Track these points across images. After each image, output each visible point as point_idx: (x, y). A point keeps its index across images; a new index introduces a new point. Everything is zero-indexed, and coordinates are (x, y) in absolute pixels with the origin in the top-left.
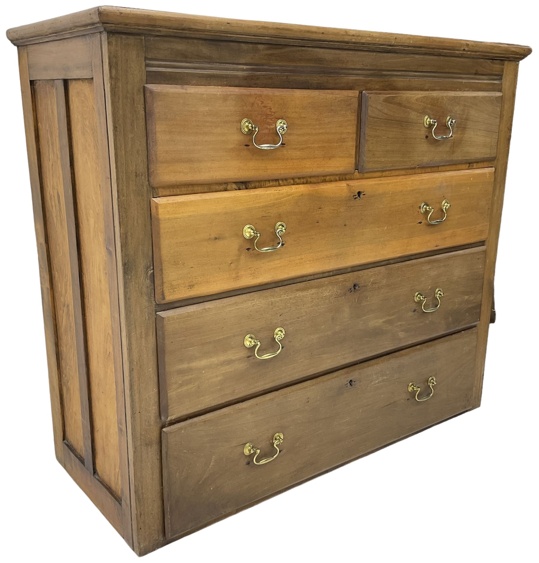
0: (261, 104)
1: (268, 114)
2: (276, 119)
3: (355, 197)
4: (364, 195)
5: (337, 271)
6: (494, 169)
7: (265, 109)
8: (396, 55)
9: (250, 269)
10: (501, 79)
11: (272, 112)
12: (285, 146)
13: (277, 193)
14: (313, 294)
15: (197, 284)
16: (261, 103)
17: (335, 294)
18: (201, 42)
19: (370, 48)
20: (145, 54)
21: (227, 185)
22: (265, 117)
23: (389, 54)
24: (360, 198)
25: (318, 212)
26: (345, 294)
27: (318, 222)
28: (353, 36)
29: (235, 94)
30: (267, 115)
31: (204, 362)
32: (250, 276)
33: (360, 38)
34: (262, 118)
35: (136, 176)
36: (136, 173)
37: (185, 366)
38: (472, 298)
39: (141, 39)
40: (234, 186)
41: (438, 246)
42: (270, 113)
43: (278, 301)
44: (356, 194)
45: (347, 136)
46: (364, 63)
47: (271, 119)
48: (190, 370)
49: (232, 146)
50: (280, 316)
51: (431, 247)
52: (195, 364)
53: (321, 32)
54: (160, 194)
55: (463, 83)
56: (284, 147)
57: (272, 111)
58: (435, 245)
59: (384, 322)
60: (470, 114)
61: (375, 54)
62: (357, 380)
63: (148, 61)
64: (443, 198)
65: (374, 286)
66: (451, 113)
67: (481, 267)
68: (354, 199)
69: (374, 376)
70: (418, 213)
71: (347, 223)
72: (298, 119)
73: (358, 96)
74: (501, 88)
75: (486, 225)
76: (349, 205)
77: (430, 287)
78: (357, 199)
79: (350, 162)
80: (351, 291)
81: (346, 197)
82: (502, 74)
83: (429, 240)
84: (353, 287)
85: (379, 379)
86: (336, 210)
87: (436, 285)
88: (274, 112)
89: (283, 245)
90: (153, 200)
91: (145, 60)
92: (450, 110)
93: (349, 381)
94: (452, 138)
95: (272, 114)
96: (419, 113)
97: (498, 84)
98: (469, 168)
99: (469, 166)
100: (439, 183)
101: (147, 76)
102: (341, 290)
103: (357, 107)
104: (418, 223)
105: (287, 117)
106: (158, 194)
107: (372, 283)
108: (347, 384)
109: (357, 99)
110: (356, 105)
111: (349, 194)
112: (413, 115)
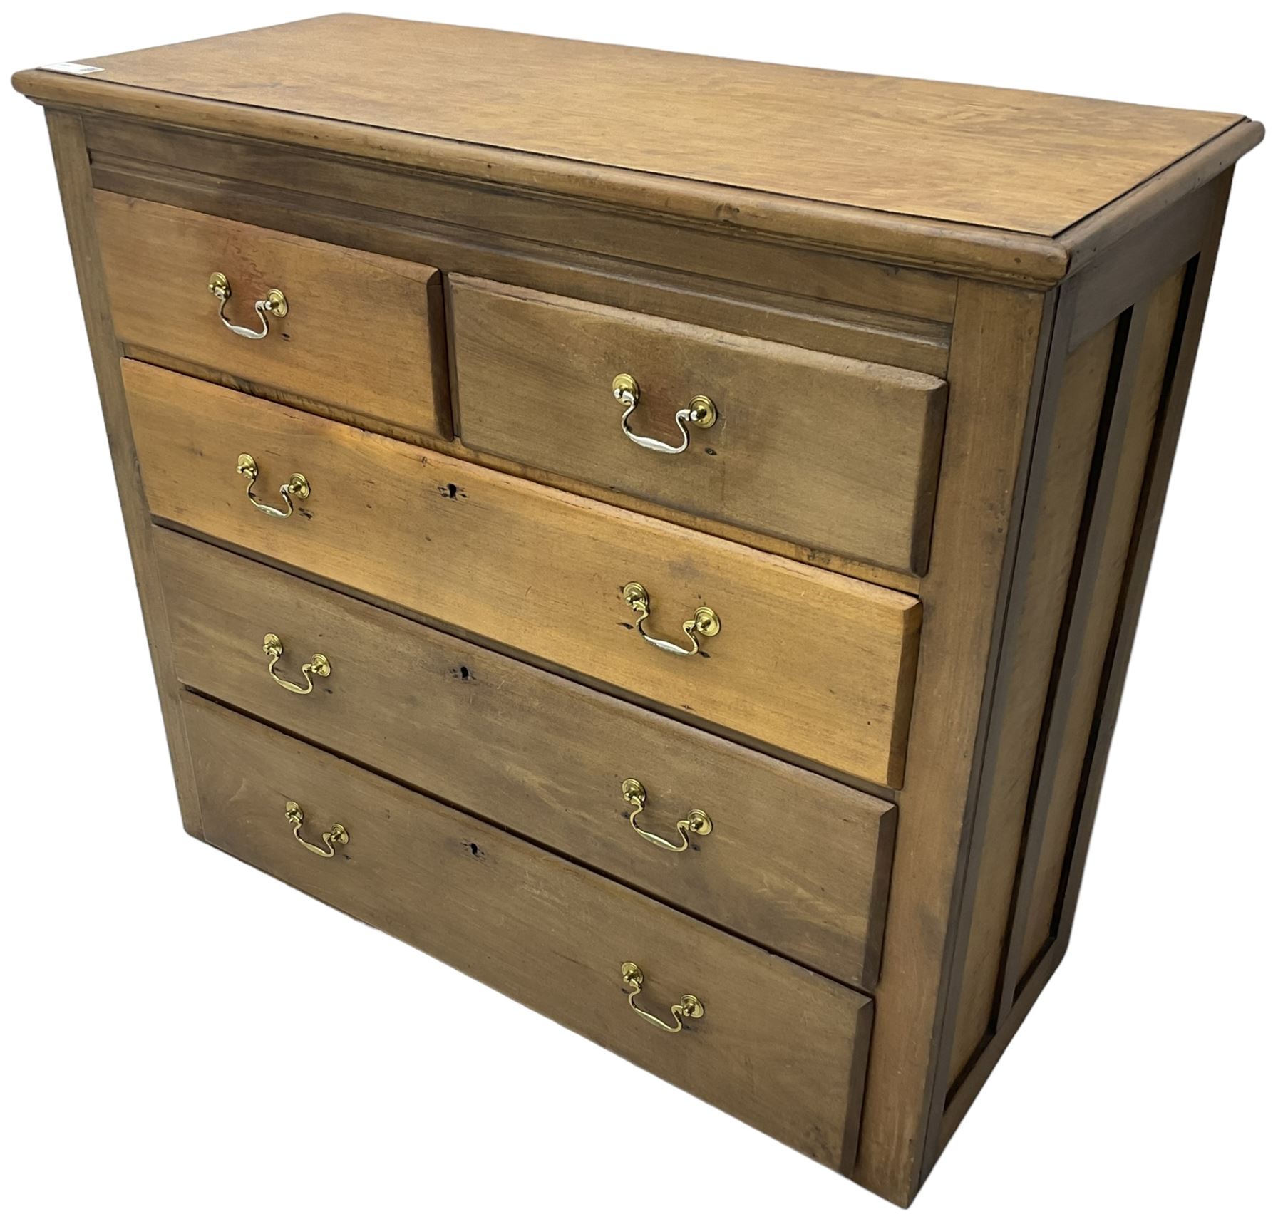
0: (238, 252)
1: (253, 274)
2: (267, 285)
3: (443, 492)
4: (464, 496)
5: (437, 622)
7: (245, 264)
9: (261, 530)
10: (948, 337)
11: (258, 272)
12: (289, 339)
13: (288, 419)
14: (375, 634)
15: (185, 509)
16: (237, 250)
17: (422, 660)
18: (149, 132)
19: (447, 178)
20: (86, 142)
21: (222, 375)
22: (247, 277)
24: (456, 499)
25: (366, 487)
26: (443, 674)
27: (370, 507)
28: (381, 148)
30: (251, 275)
31: (210, 632)
32: (262, 541)
34: (244, 278)
37: (187, 620)
38: (825, 906)
39: (79, 120)
40: (232, 382)
41: (691, 709)
42: (255, 273)
43: (313, 607)
44: (446, 487)
45: (409, 360)
46: (446, 211)
47: (259, 284)
48: (194, 631)
49: (204, 313)
50: (320, 636)
51: (673, 700)
53: (312, 135)
54: (133, 355)
55: (767, 316)
56: (287, 340)
57: (257, 269)
58: (682, 703)
59: (542, 786)
62: (488, 855)
63: (92, 153)
64: (698, 599)
65: (510, 697)
66: (706, 388)
67: (857, 847)
68: (442, 495)
69: (528, 876)
70: (617, 600)
71: (431, 536)
72: (306, 297)
73: (429, 281)
74: (948, 367)
75: (875, 747)
76: (433, 503)
77: (670, 791)
78: (448, 498)
79: (424, 415)
80: (456, 676)
81: (422, 483)
82: (949, 319)
83: (660, 680)
84: (460, 670)
85: (541, 890)
86: (404, 500)
87: (691, 799)
88: (261, 273)
89: (309, 516)
90: (122, 359)
91: (89, 151)
92: (702, 382)
93: (470, 843)
94: (714, 456)
95: (259, 274)
96: (595, 362)
97: (930, 349)
98: (811, 562)
99: (810, 554)
100: (679, 556)
101: (93, 175)
102: (433, 660)
103: (426, 304)
104: (619, 622)
105: (286, 288)
106: (130, 354)
107: (506, 689)
108: (466, 845)
109: (425, 286)
110: (422, 300)
111: (429, 481)
112: (579, 363)
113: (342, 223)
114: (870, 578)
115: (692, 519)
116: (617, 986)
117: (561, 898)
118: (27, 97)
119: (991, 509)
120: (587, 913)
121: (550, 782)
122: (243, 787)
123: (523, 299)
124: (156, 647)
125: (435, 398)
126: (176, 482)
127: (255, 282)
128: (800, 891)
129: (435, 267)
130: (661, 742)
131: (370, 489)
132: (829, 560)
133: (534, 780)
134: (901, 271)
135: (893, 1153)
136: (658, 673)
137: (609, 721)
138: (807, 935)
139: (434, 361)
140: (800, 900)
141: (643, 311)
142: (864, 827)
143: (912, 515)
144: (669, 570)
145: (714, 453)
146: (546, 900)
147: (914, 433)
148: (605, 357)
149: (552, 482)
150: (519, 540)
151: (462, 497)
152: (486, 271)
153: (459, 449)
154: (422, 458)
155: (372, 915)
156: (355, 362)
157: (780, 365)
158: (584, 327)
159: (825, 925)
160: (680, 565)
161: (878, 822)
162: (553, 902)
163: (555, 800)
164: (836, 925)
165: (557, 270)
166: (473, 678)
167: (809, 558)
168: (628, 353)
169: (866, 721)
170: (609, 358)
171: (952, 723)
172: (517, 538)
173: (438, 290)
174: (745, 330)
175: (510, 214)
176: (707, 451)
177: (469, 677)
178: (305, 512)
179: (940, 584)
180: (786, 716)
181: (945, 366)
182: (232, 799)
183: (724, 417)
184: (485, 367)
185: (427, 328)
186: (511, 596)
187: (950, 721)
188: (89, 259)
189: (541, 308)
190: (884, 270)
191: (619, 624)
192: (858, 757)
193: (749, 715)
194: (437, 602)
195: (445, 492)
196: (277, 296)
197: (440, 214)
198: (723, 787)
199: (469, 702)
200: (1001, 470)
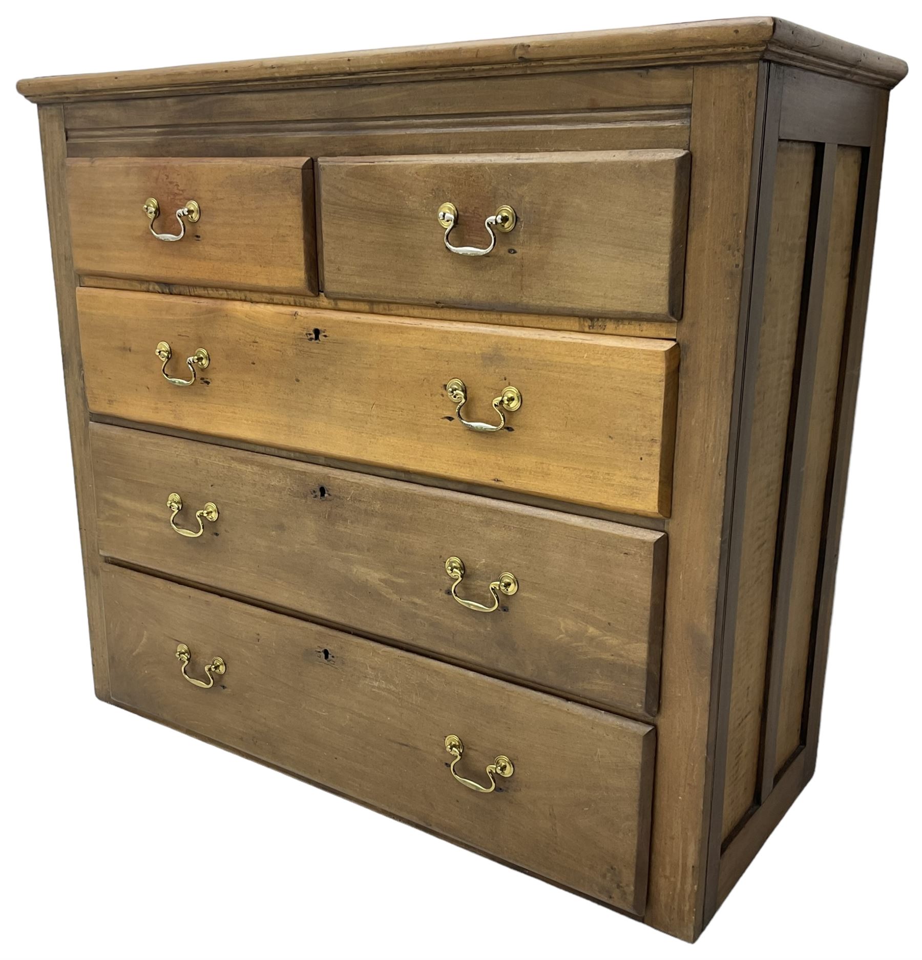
0: (167, 179)
2: (186, 199)
3: (309, 337)
4: (325, 336)
5: (302, 456)
6: (673, 344)
7: (170, 186)
8: (376, 89)
9: (171, 404)
10: (689, 116)
11: (180, 190)
12: (200, 239)
13: (196, 305)
14: (255, 474)
15: (115, 400)
16: (166, 177)
17: (290, 489)
18: (109, 104)
19: (319, 82)
20: (65, 124)
21: (149, 284)
22: (172, 197)
23: (364, 90)
24: (320, 341)
25: (252, 347)
26: (305, 497)
27: (254, 364)
28: (272, 67)
29: (137, 167)
30: (175, 194)
31: (127, 503)
32: (171, 414)
33: (284, 69)
35: (66, 259)
36: (65, 256)
37: (110, 496)
38: (612, 640)
39: (61, 109)
40: (157, 288)
41: (500, 481)
42: (177, 191)
43: (207, 462)
44: (312, 332)
45: (288, 233)
46: (318, 110)
47: (180, 200)
48: (114, 505)
49: (139, 234)
50: (212, 486)
51: (484, 477)
52: (119, 500)
53: (224, 70)
54: (86, 284)
55: (553, 133)
56: (199, 240)
57: (179, 188)
58: (493, 477)
59: (381, 580)
60: (563, 204)
61: (335, 92)
62: (337, 657)
63: (69, 132)
64: (504, 381)
65: (357, 504)
66: (507, 200)
67: (636, 576)
68: (308, 339)
69: (370, 671)
70: (441, 397)
71: (300, 377)
72: (213, 201)
73: (303, 166)
74: (689, 139)
75: (646, 479)
76: (302, 348)
77: (484, 561)
78: (313, 341)
79: (297, 276)
80: (316, 496)
81: (294, 333)
82: (688, 101)
83: (475, 461)
84: (319, 489)
85: (379, 681)
86: (280, 351)
87: (500, 563)
88: (182, 190)
89: (208, 383)
90: (78, 288)
91: (66, 131)
92: (505, 194)
93: (323, 649)
94: (515, 255)
95: (181, 192)
96: (425, 199)
97: (676, 129)
98: (592, 331)
99: (590, 324)
100: (489, 347)
101: (68, 148)
102: (298, 486)
103: (301, 185)
104: (443, 416)
105: (200, 198)
106: (84, 283)
107: (354, 499)
108: (319, 652)
109: (300, 171)
110: (298, 182)
111: (299, 330)
112: (413, 203)
113: (243, 139)
114: (638, 333)
115: (499, 317)
116: (441, 761)
117: (396, 685)
118: (26, 97)
119: (729, 250)
120: (417, 694)
121: (387, 576)
122: (144, 640)
123: (372, 163)
124: (85, 530)
125: (306, 260)
126: (110, 379)
127: (178, 199)
128: (591, 630)
129: (309, 157)
130: (478, 517)
131: (255, 348)
132: (605, 326)
133: (374, 576)
134: (651, 71)
135: (679, 885)
136: (473, 455)
137: (435, 508)
138: (598, 671)
139: (306, 229)
140: (592, 639)
141: (461, 152)
142: (641, 556)
143: (668, 265)
144: (481, 361)
145: (515, 252)
146: (383, 689)
147: (666, 196)
148: (432, 193)
149: (393, 312)
150: (366, 364)
151: (324, 337)
152: (346, 150)
153: (323, 302)
154: (294, 313)
155: (241, 739)
156: (247, 245)
157: (564, 165)
158: (416, 173)
159: (612, 658)
160: (490, 354)
161: (652, 549)
162: (389, 691)
163: (391, 591)
164: (621, 656)
165: (397, 136)
166: (329, 495)
167: (589, 328)
168: (449, 185)
169: (639, 458)
170: (435, 193)
171: (708, 447)
172: (365, 362)
173: (311, 172)
174: (537, 148)
175: (364, 101)
176: (509, 251)
177: (326, 495)
178: (205, 380)
179: (693, 325)
180: (575, 469)
181: (687, 140)
182: (134, 654)
183: (521, 220)
184: (343, 225)
185: (301, 204)
186: (360, 414)
187: (706, 446)
188: (59, 215)
189: (385, 165)
190: (639, 74)
191: (443, 418)
192: (633, 492)
193: (546, 474)
194: (303, 434)
195: (311, 336)
196: (193, 205)
197: (314, 114)
198: (526, 547)
199: (325, 518)
200: (734, 215)
